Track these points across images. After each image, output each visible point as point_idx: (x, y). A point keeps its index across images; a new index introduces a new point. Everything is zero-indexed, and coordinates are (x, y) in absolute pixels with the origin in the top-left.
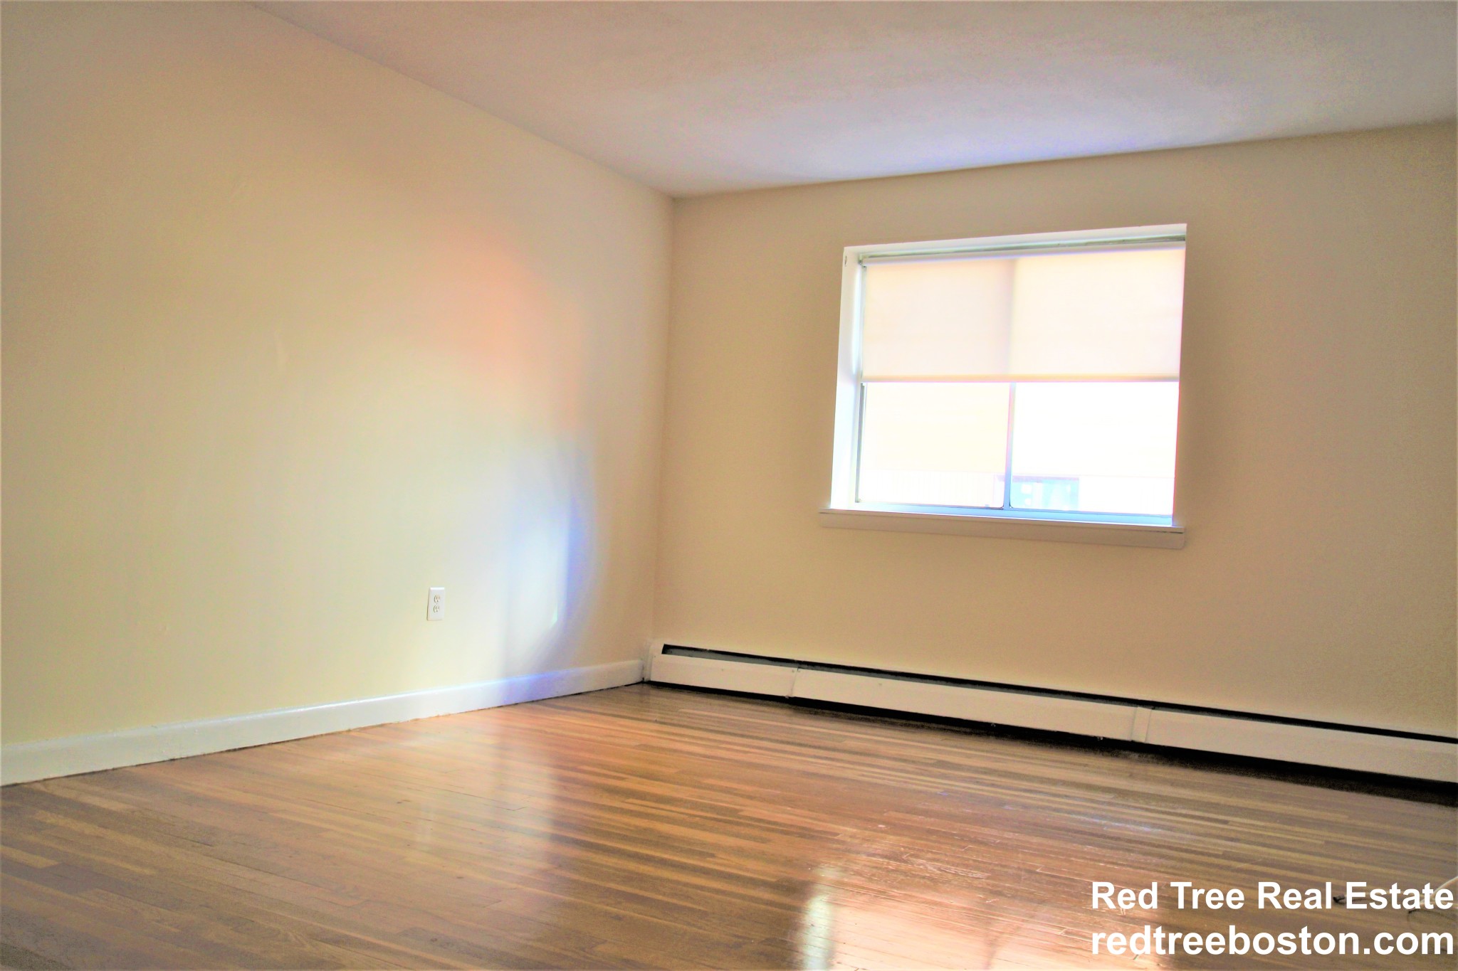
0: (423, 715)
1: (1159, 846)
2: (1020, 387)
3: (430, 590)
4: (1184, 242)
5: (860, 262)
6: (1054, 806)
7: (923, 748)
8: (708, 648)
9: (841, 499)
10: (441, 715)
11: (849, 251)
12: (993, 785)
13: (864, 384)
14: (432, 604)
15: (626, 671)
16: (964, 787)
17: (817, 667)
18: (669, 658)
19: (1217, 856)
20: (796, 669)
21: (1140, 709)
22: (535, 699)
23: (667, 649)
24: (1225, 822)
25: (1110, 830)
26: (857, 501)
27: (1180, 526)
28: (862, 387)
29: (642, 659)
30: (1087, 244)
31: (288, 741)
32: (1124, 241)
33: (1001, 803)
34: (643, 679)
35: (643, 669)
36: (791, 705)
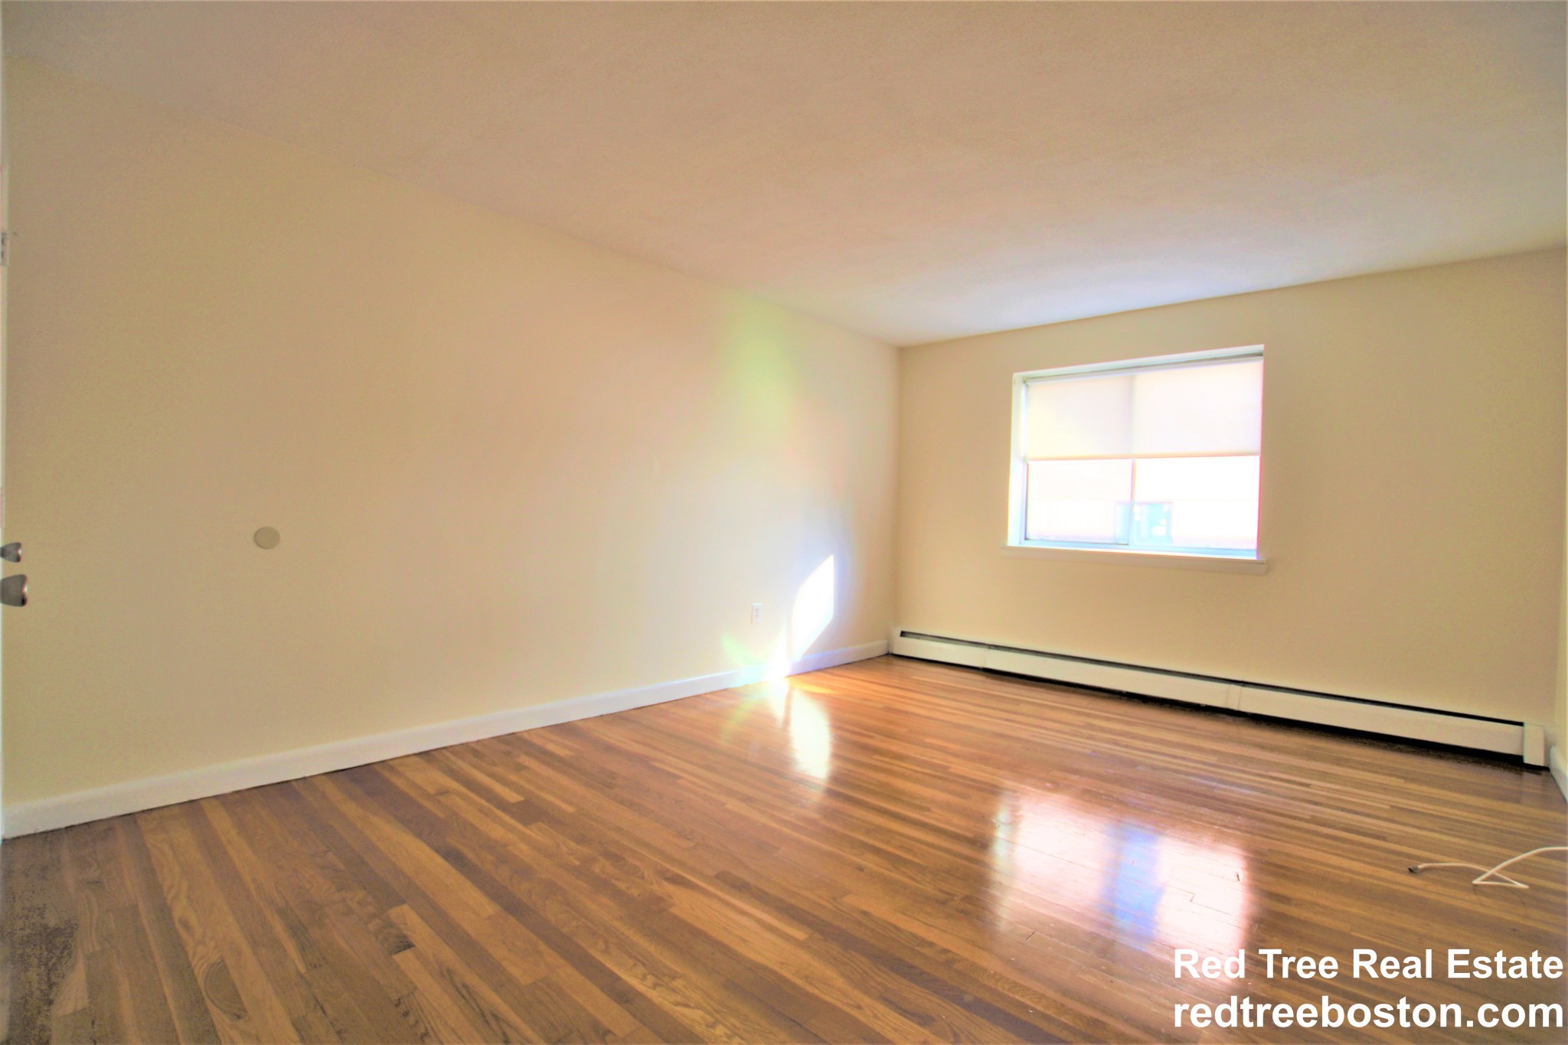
1: (1258, 809)
2: (1139, 462)
4: (1262, 357)
5: (1024, 382)
6: (1175, 767)
8: (931, 634)
9: (1014, 539)
11: (1017, 376)
12: (1126, 746)
13: (1030, 462)
15: (877, 647)
17: (1000, 648)
18: (905, 640)
20: (987, 650)
21: (1232, 685)
22: (819, 669)
23: (903, 634)
26: (1026, 539)
27: (1263, 559)
28: (1028, 465)
29: (886, 640)
30: (1187, 362)
33: (1133, 764)
34: (887, 652)
35: (889, 645)
36: (984, 673)
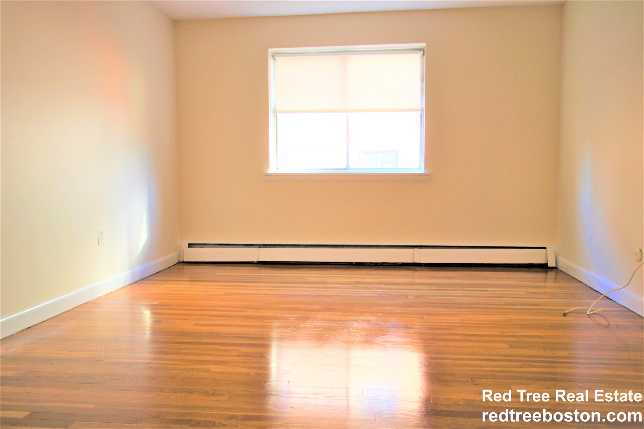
0: (102, 294)
2: (351, 114)
3: (98, 230)
5: (273, 56)
7: (344, 277)
8: (212, 243)
9: (272, 170)
10: (108, 293)
11: (271, 51)
13: (277, 114)
14: (100, 236)
15: (171, 258)
16: (382, 292)
17: (268, 246)
18: (192, 250)
19: (503, 305)
21: (416, 249)
22: (142, 278)
23: (190, 245)
24: (487, 291)
25: (458, 301)
26: (277, 169)
27: (428, 173)
28: (276, 116)
29: (177, 252)
30: (378, 51)
31: (48, 319)
32: (394, 50)
34: (179, 261)
35: (179, 256)
36: (257, 265)
